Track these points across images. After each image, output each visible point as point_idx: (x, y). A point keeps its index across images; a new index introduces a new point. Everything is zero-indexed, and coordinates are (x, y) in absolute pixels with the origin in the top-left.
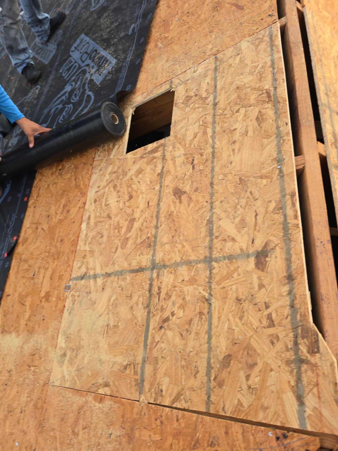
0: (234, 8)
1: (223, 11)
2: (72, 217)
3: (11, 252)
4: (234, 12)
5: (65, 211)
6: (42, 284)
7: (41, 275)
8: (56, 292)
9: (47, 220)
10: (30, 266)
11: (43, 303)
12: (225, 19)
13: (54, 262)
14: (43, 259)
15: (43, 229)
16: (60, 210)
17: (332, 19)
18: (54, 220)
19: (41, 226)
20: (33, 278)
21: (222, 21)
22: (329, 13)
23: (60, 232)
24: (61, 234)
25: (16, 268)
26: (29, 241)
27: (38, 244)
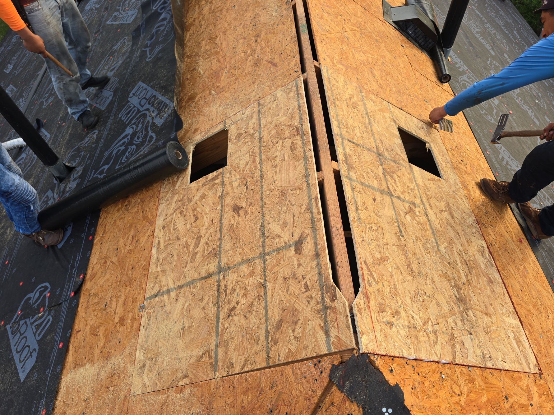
0: (270, 65)
1: (262, 67)
2: (142, 245)
3: (78, 291)
4: (270, 68)
5: (134, 241)
6: (115, 311)
7: (114, 304)
8: (131, 315)
9: (116, 253)
10: (100, 299)
11: (118, 328)
12: (264, 73)
13: (126, 289)
14: (114, 288)
15: (112, 262)
16: (129, 242)
17: (346, 70)
18: (123, 251)
19: (110, 260)
20: (105, 309)
21: (262, 74)
22: (343, 65)
23: (130, 261)
24: (131, 262)
25: (85, 305)
26: (97, 276)
27: (108, 276)
